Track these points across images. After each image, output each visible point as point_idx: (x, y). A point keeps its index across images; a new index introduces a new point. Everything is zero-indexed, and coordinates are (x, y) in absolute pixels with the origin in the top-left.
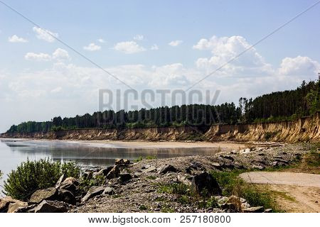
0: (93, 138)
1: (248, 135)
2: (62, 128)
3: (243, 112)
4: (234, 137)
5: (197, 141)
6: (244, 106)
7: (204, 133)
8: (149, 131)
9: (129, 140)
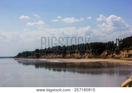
0: (52, 58)
1: (120, 55)
2: (39, 54)
3: (118, 45)
4: (114, 56)
5: (97, 58)
6: (118, 42)
7: (100, 55)
8: (76, 54)
9: (67, 58)
